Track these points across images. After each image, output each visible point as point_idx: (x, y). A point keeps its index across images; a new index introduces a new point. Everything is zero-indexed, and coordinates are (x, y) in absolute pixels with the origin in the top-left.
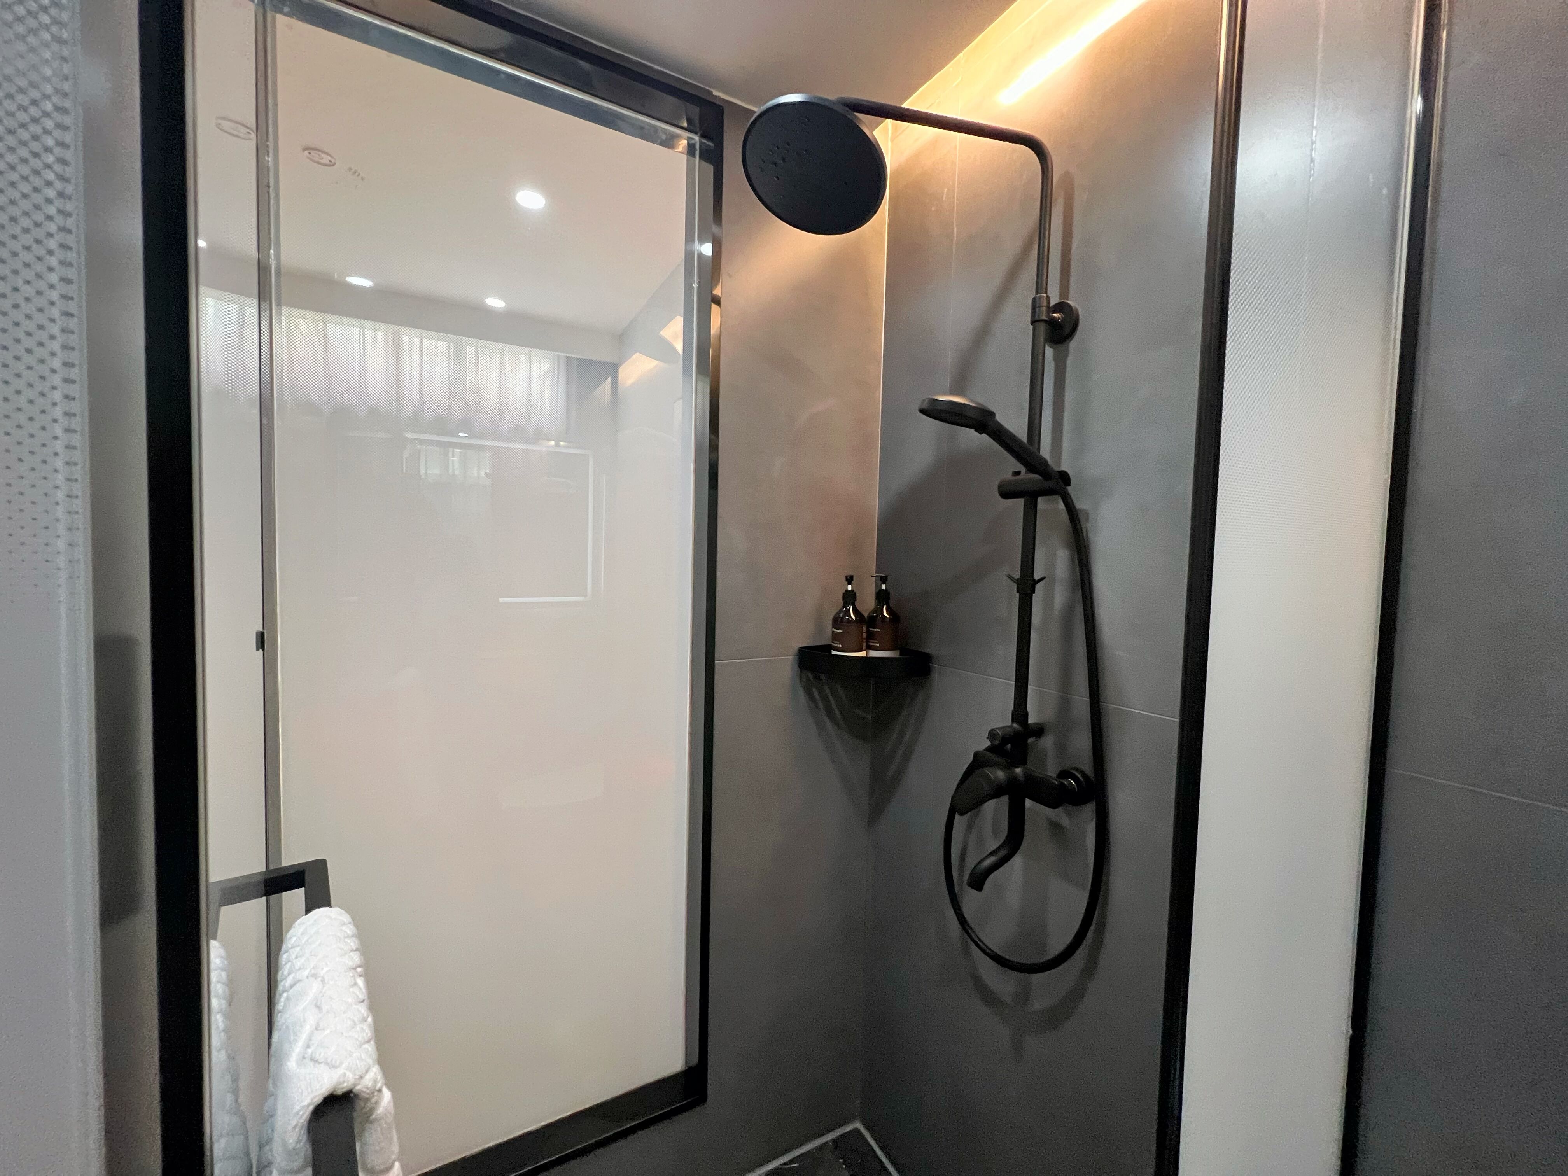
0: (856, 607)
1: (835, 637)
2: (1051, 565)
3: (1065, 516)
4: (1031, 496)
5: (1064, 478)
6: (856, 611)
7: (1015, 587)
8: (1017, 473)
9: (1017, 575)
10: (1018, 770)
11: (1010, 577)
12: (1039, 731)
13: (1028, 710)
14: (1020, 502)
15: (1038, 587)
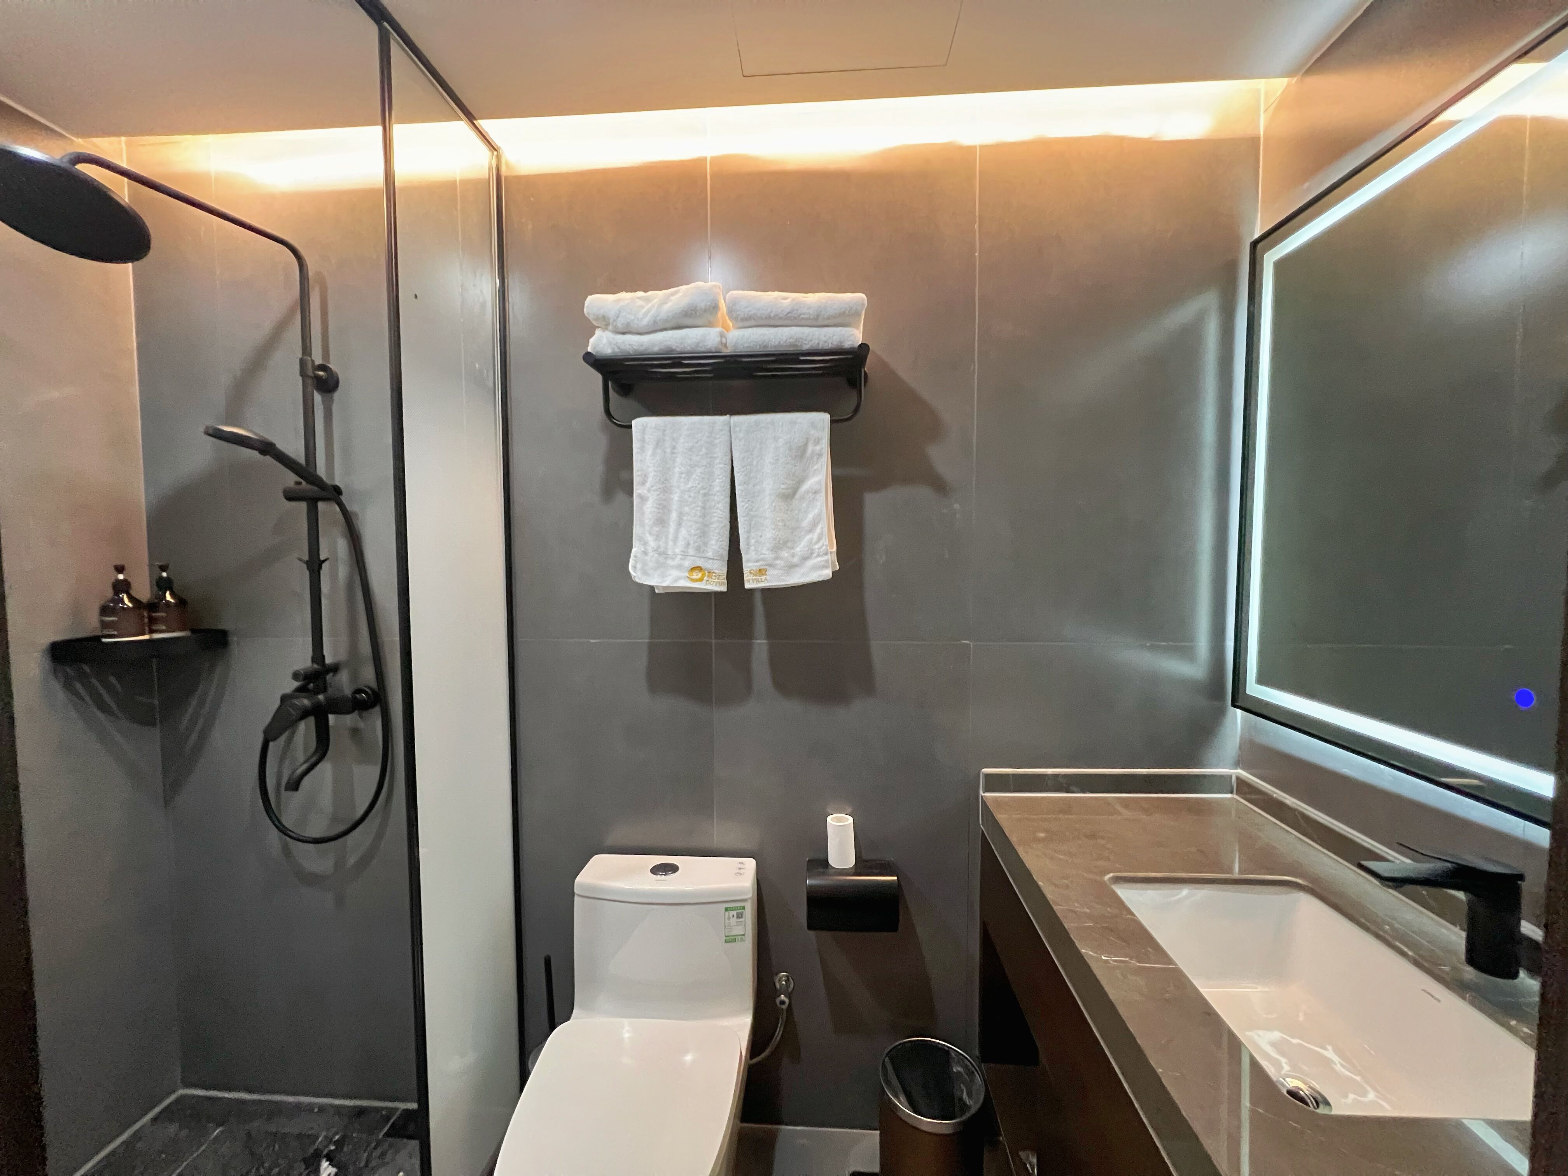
0: (131, 596)
1: (104, 625)
2: (334, 550)
3: (340, 516)
4: (313, 502)
5: (337, 491)
6: (131, 598)
7: (305, 566)
8: (299, 483)
9: (306, 557)
10: (321, 697)
11: (300, 560)
12: (335, 669)
13: (325, 653)
14: (303, 506)
15: (324, 566)
